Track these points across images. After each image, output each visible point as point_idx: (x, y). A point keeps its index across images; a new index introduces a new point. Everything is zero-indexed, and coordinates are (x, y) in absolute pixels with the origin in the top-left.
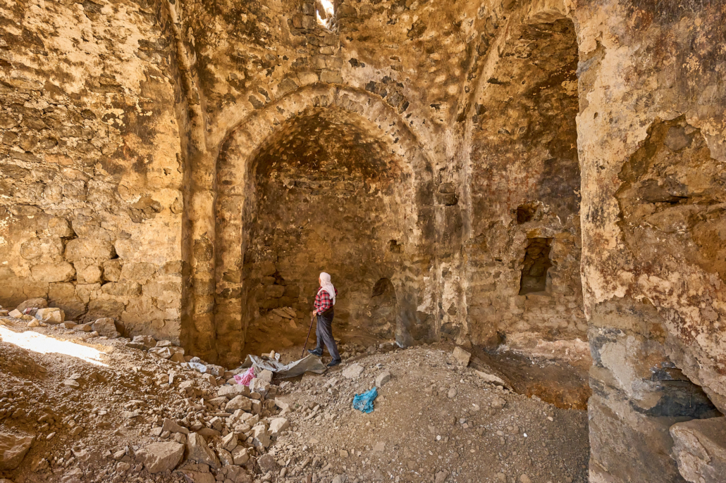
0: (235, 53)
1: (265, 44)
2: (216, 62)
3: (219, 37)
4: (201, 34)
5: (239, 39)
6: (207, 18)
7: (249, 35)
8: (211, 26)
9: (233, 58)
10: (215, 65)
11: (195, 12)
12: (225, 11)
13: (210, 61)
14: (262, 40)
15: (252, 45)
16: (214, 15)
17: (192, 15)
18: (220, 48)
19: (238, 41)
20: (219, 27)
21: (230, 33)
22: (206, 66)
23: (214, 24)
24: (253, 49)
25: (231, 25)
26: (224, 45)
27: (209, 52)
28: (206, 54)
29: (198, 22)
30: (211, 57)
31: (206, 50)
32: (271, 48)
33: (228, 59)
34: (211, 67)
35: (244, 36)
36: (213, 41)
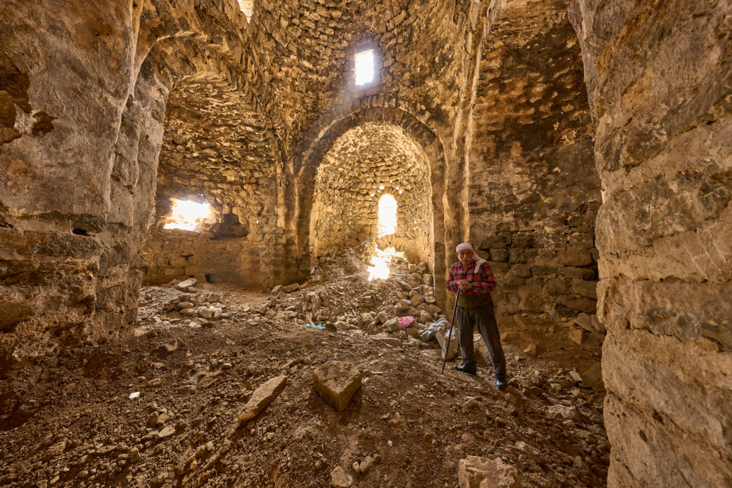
0: (448, 84)
1: (452, 56)
2: (444, 101)
3: (435, 88)
4: (426, 100)
5: (444, 74)
6: (422, 88)
7: (444, 64)
8: (427, 89)
9: (450, 88)
10: (445, 104)
11: (414, 95)
12: (427, 72)
13: (441, 105)
14: (450, 56)
15: (450, 67)
16: (424, 83)
17: (415, 97)
18: (441, 92)
19: (444, 76)
20: (431, 84)
21: (437, 78)
22: (441, 109)
23: (428, 86)
24: (451, 70)
25: (433, 75)
26: (441, 88)
27: (437, 101)
28: (435, 104)
29: (420, 96)
30: (440, 103)
31: (434, 102)
32: (456, 54)
33: (448, 91)
34: (444, 107)
35: (442, 70)
36: (435, 93)
